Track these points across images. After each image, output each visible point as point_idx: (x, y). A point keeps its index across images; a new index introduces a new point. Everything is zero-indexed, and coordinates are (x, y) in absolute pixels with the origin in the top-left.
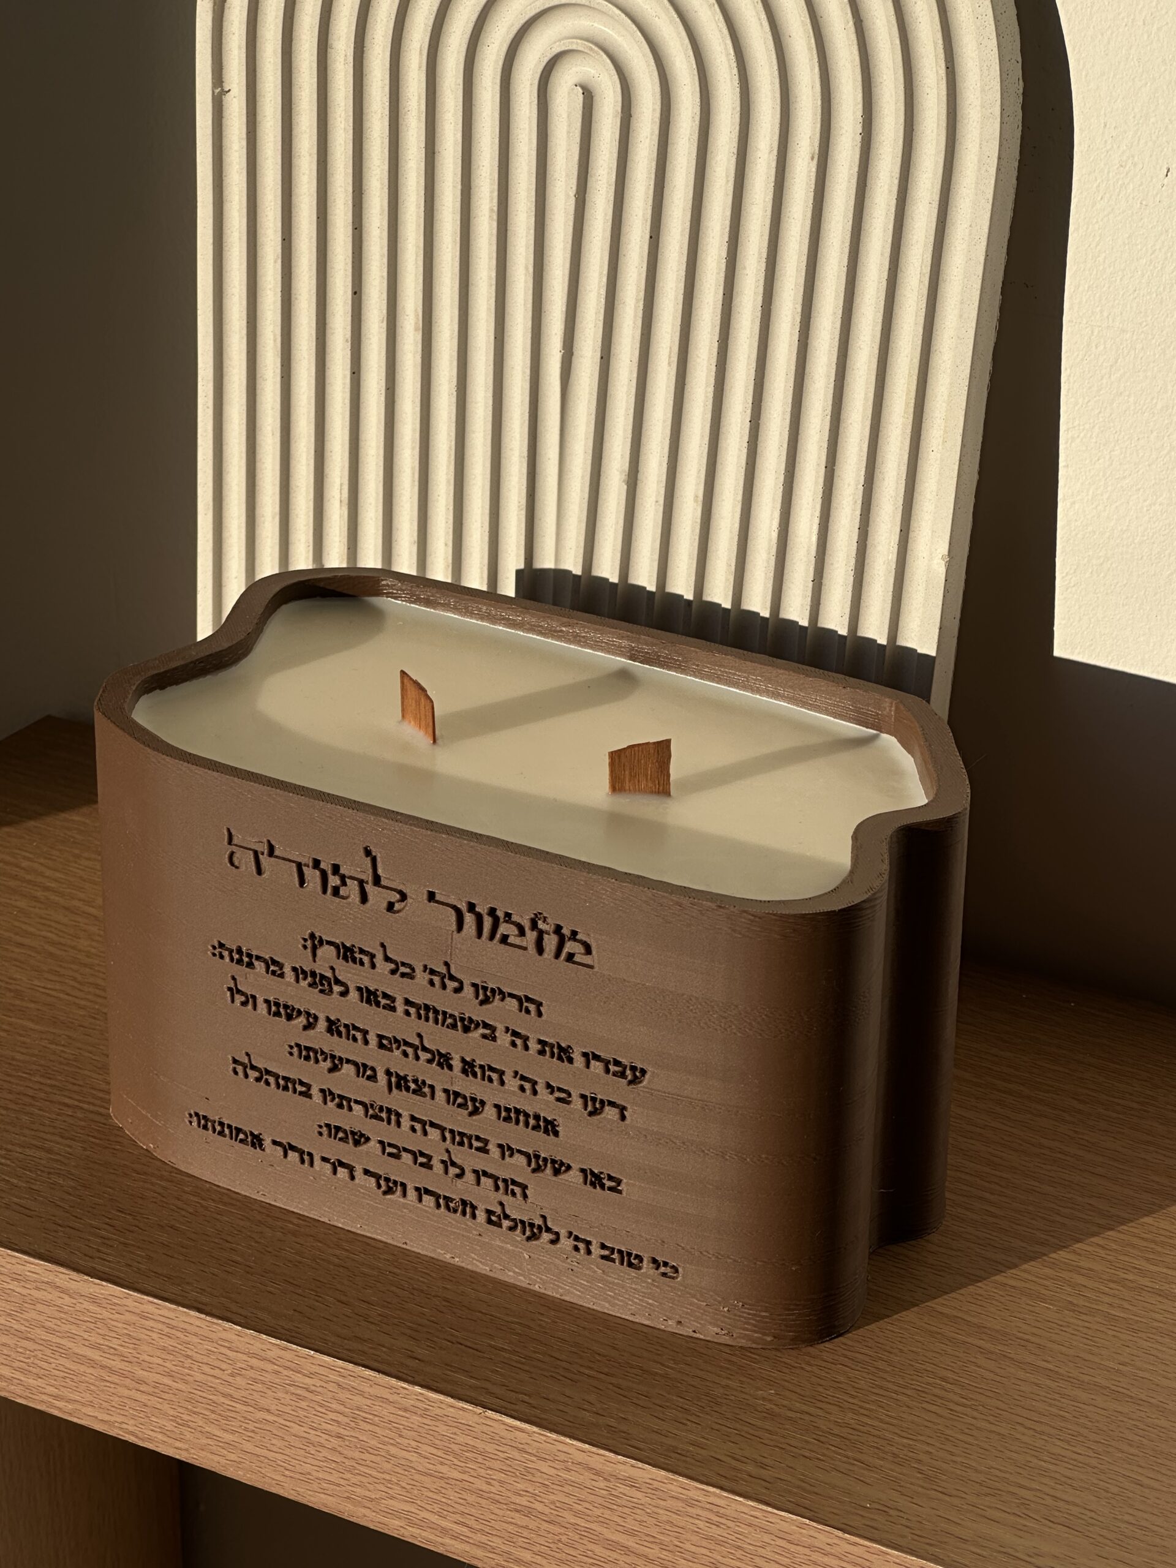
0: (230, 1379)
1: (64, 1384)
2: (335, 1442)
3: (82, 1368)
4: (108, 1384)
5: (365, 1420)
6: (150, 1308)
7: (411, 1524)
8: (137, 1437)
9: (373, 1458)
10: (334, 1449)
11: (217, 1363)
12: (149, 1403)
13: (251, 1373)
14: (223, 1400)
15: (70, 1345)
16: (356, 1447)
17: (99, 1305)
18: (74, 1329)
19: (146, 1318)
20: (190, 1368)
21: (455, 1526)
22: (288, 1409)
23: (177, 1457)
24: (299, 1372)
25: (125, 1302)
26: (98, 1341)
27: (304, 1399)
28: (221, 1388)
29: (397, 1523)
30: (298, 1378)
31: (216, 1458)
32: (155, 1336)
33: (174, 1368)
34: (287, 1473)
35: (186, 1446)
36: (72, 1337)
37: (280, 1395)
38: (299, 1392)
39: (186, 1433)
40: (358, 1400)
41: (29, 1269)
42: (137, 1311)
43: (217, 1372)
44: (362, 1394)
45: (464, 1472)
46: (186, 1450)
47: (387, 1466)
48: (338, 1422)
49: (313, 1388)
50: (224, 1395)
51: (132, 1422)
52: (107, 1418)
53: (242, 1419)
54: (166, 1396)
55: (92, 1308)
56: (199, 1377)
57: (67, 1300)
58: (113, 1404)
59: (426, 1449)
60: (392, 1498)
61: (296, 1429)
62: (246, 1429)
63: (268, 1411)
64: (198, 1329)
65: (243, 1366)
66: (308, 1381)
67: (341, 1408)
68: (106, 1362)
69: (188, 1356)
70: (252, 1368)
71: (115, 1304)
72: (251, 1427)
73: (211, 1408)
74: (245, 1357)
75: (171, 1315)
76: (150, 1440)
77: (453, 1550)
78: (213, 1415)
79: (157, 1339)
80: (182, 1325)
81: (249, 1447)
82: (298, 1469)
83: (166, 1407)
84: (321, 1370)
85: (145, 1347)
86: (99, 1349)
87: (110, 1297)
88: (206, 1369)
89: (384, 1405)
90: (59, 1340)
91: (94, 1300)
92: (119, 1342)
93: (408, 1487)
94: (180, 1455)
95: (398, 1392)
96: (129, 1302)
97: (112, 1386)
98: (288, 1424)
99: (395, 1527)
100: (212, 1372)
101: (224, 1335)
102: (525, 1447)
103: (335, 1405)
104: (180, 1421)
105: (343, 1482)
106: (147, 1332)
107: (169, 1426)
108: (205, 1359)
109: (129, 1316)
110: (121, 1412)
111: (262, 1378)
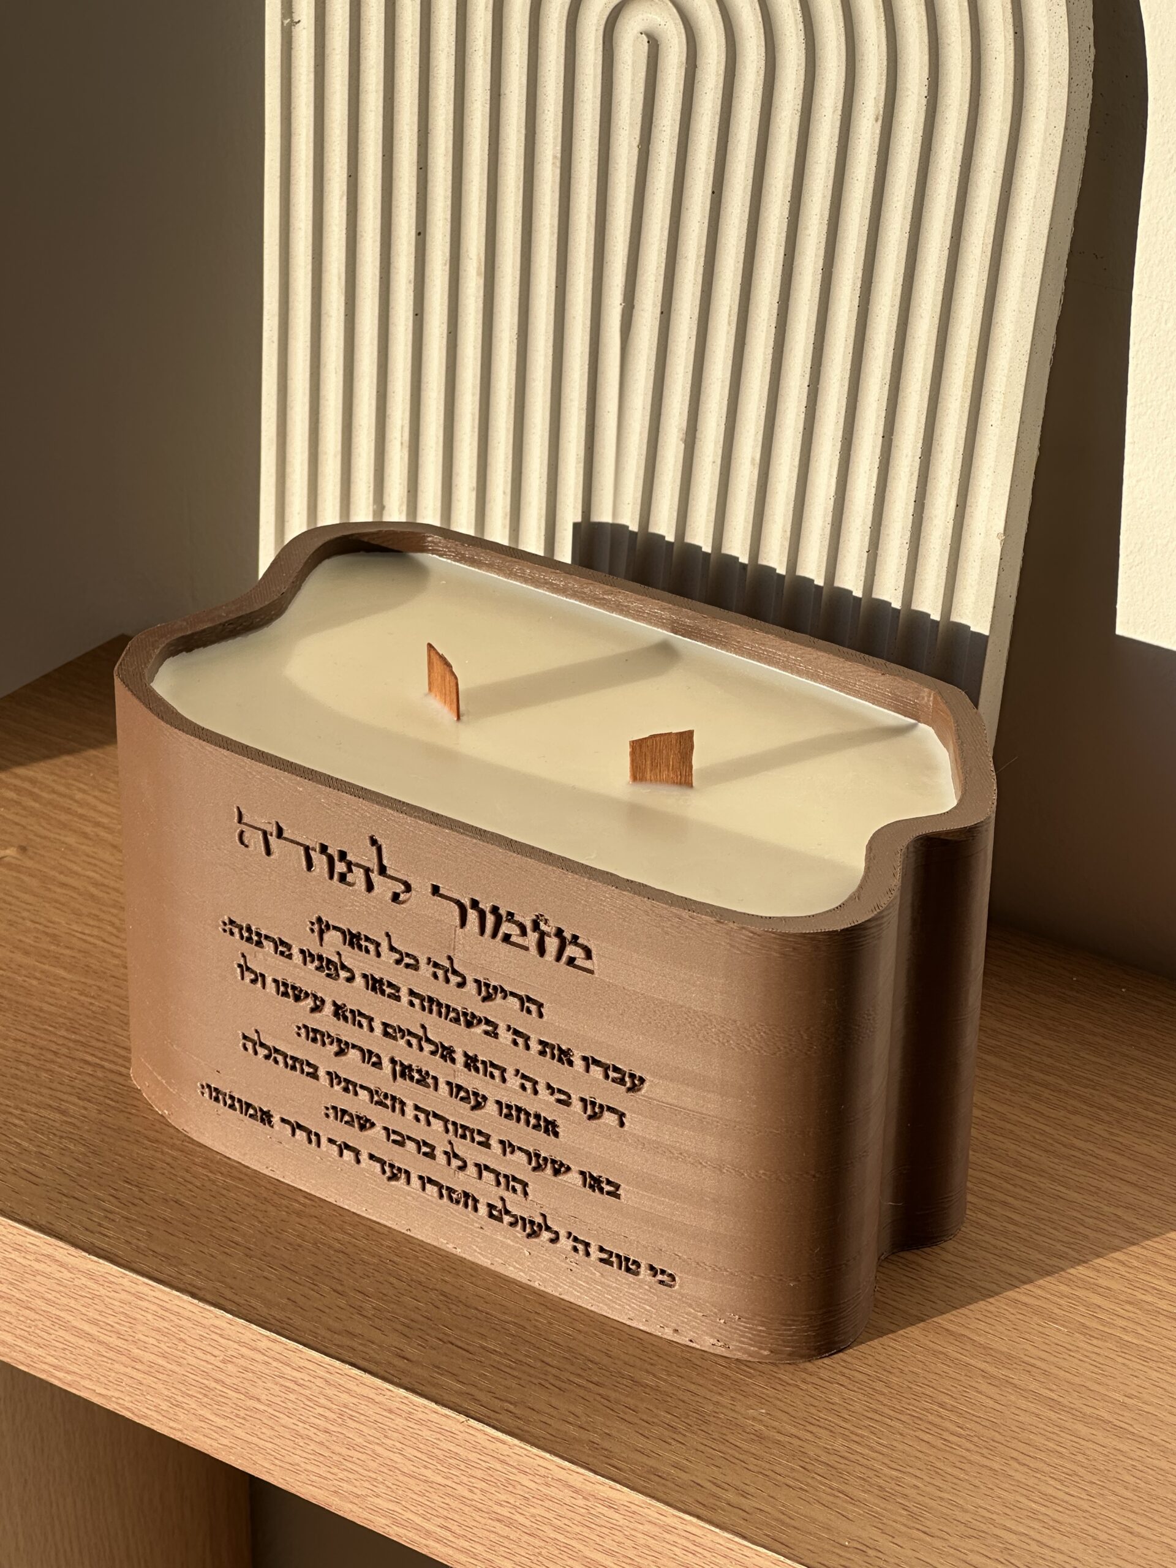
0: (221, 1365)
1: (63, 1355)
2: (322, 1437)
3: (81, 1342)
4: (105, 1359)
5: (351, 1418)
6: (146, 1290)
7: (396, 1523)
8: (133, 1413)
9: (360, 1455)
10: (321, 1443)
11: (209, 1349)
12: (144, 1382)
13: (242, 1362)
14: (213, 1385)
15: (70, 1318)
16: (343, 1444)
17: (97, 1282)
18: (73, 1303)
19: (141, 1299)
20: (183, 1351)
21: (438, 1530)
22: (277, 1400)
24: (288, 1365)
25: (120, 1281)
26: (96, 1317)
27: (293, 1391)
28: (214, 1374)
29: (383, 1521)
30: (287, 1370)
31: (209, 1441)
32: (150, 1317)
33: (169, 1350)
34: (277, 1462)
35: (180, 1427)
36: (71, 1310)
37: (269, 1385)
38: (288, 1384)
39: (180, 1414)
40: (345, 1397)
41: (28, 1240)
42: (133, 1291)
43: (208, 1357)
44: (348, 1391)
45: (447, 1478)
46: (181, 1431)
47: (373, 1465)
48: (326, 1417)
49: (302, 1382)
50: (217, 1381)
51: (128, 1398)
52: (104, 1392)
53: (234, 1406)
54: (161, 1376)
55: (90, 1283)
56: (193, 1361)
57: (67, 1275)
58: (111, 1379)
59: (410, 1452)
60: (378, 1496)
61: (285, 1420)
62: (237, 1416)
63: (258, 1400)
64: (191, 1314)
65: (234, 1354)
66: (297, 1374)
67: (328, 1404)
68: (102, 1338)
69: (181, 1340)
70: (243, 1356)
71: (112, 1282)
72: (242, 1413)
73: (204, 1392)
74: (236, 1346)
75: (166, 1298)
76: (145, 1417)
77: (436, 1552)
78: (206, 1399)
79: (152, 1320)
80: (176, 1309)
81: (239, 1432)
82: (287, 1459)
83: (160, 1386)
84: (310, 1366)
85: (140, 1327)
86: (97, 1325)
87: (106, 1275)
88: (199, 1353)
89: (370, 1404)
90: (58, 1313)
91: (90, 1276)
92: (116, 1320)
93: (394, 1487)
95: (383, 1392)
96: (125, 1282)
97: (110, 1361)
98: (277, 1413)
99: (380, 1525)
100: (204, 1357)
101: (217, 1322)
102: (507, 1459)
103: (323, 1401)
104: (175, 1402)
105: (329, 1476)
106: (143, 1313)
107: (164, 1406)
108: (198, 1344)
109: (124, 1296)
110: (119, 1388)
111: (252, 1367)
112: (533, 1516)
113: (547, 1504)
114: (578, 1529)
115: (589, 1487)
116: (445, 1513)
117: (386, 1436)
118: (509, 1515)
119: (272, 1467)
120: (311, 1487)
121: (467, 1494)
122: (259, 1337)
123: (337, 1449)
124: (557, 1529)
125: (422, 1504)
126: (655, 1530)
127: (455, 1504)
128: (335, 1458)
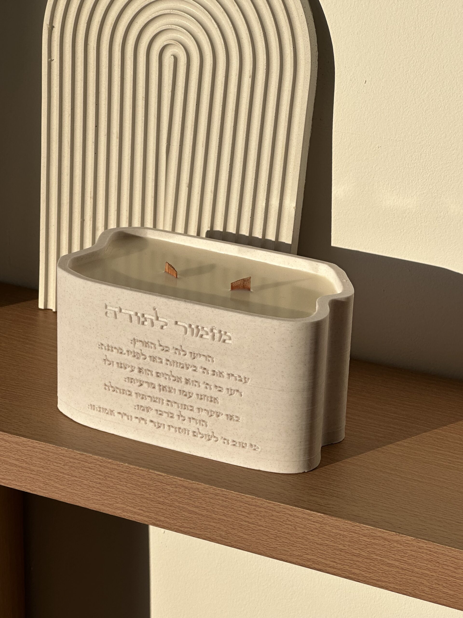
0: (63, 467)
1: (5, 474)
2: (98, 485)
3: (12, 468)
4: (21, 472)
5: (109, 477)
6: (36, 444)
7: (123, 511)
8: (30, 490)
9: (112, 490)
10: (98, 488)
11: (59, 462)
12: (35, 478)
13: (70, 464)
14: (60, 474)
15: (9, 460)
16: (105, 486)
18: (10, 454)
19: (34, 448)
20: (50, 464)
21: (138, 511)
22: (83, 476)
23: (44, 496)
24: (87, 462)
25: (28, 443)
26: (18, 458)
27: (88, 471)
28: (60, 470)
29: (119, 511)
30: (86, 464)
31: (57, 495)
32: (38, 454)
33: (44, 465)
34: (82, 498)
35: (48, 492)
37: (80, 471)
38: (87, 469)
39: (48, 487)
40: (107, 470)
42: (32, 446)
43: (59, 465)
44: (108, 468)
45: (141, 492)
46: (47, 493)
47: (116, 492)
48: (100, 478)
49: (91, 467)
51: (29, 485)
52: (20, 484)
53: (67, 481)
54: (41, 475)
55: (16, 446)
56: (53, 467)
57: (8, 444)
58: (23, 479)
59: (129, 485)
60: (117, 503)
61: (86, 482)
62: (68, 484)
63: (76, 477)
64: (53, 450)
65: (68, 462)
66: (89, 465)
68: (20, 465)
69: (49, 460)
70: (71, 462)
71: (24, 444)
72: (70, 483)
73: (57, 478)
74: (68, 459)
75: (44, 446)
76: (35, 491)
78: (57, 480)
80: (48, 450)
81: (69, 490)
82: (86, 496)
83: (41, 479)
84: (94, 461)
85: (34, 458)
86: (18, 460)
87: (22, 442)
88: (55, 464)
89: (115, 471)
90: (5, 459)
91: (17, 443)
92: (25, 457)
93: (123, 499)
94: (45, 495)
95: (120, 466)
96: (30, 443)
98: (82, 480)
100: (57, 465)
102: (162, 481)
103: (98, 473)
104: (46, 483)
105: (101, 499)
106: (35, 453)
107: (42, 485)
108: (55, 461)
109: (29, 448)
110: (26, 482)
111: (74, 465)
112: (171, 499)
113: (176, 494)
114: (186, 501)
115: (190, 486)
116: (141, 504)
117: (121, 481)
118: (163, 501)
119: (80, 500)
120: (94, 505)
121: (149, 496)
122: (77, 454)
123: (103, 489)
124: (179, 502)
125: (132, 503)
126: (213, 496)
127: (145, 500)
128: (103, 492)
